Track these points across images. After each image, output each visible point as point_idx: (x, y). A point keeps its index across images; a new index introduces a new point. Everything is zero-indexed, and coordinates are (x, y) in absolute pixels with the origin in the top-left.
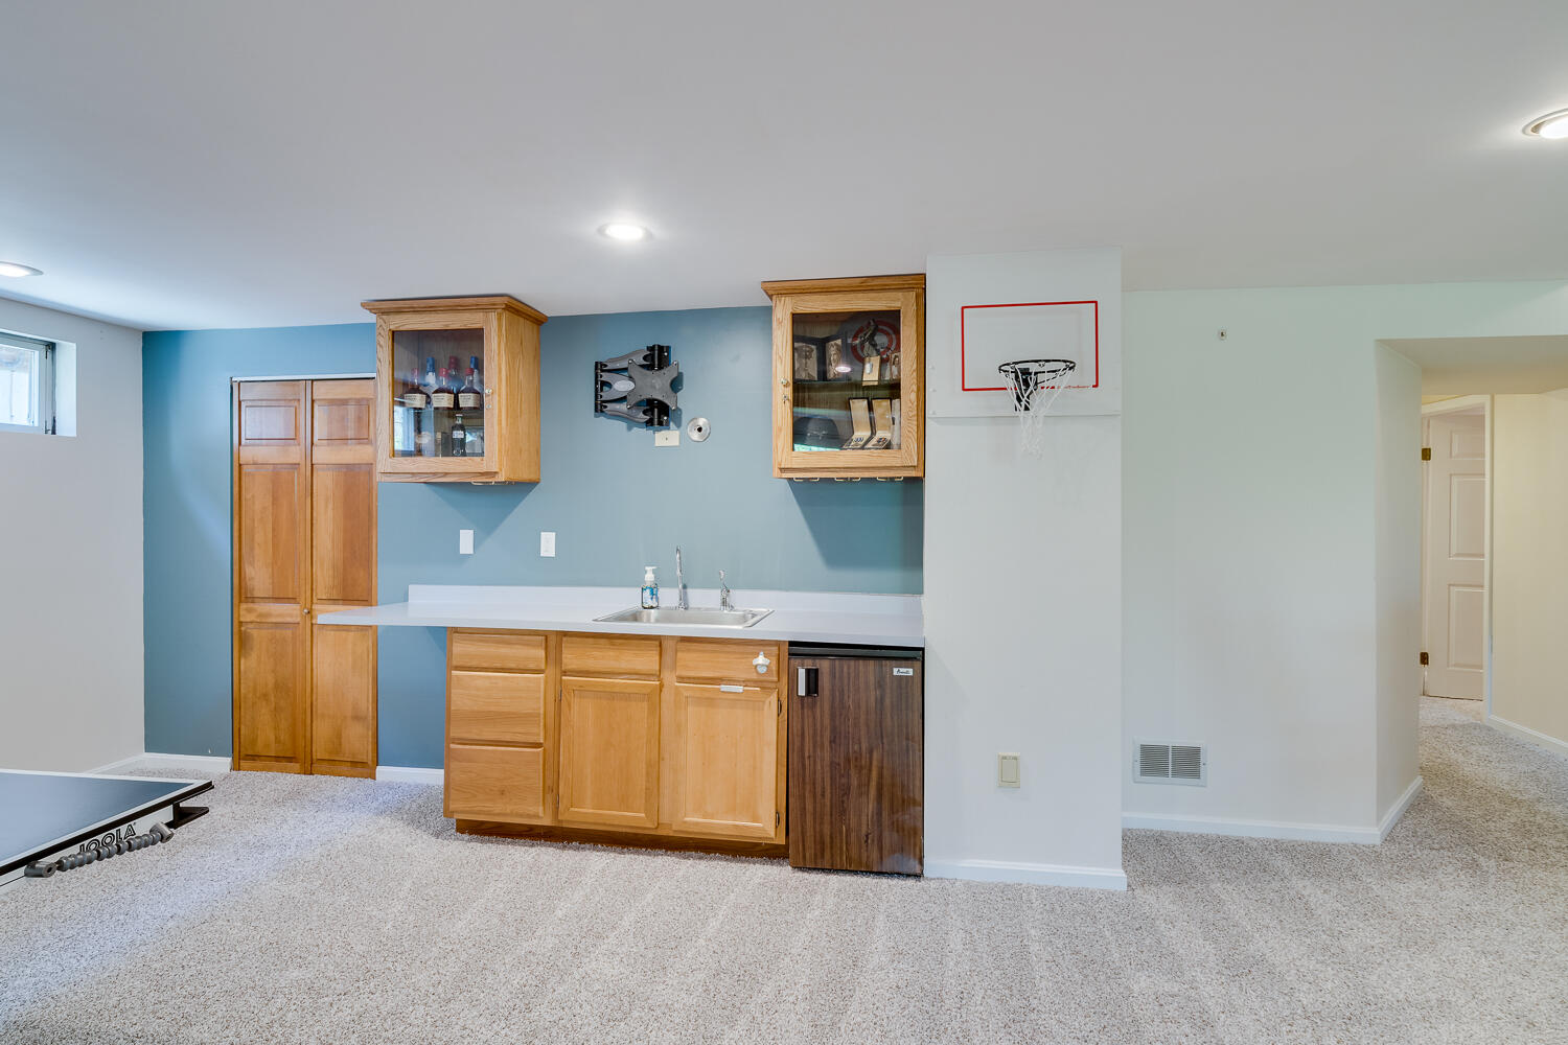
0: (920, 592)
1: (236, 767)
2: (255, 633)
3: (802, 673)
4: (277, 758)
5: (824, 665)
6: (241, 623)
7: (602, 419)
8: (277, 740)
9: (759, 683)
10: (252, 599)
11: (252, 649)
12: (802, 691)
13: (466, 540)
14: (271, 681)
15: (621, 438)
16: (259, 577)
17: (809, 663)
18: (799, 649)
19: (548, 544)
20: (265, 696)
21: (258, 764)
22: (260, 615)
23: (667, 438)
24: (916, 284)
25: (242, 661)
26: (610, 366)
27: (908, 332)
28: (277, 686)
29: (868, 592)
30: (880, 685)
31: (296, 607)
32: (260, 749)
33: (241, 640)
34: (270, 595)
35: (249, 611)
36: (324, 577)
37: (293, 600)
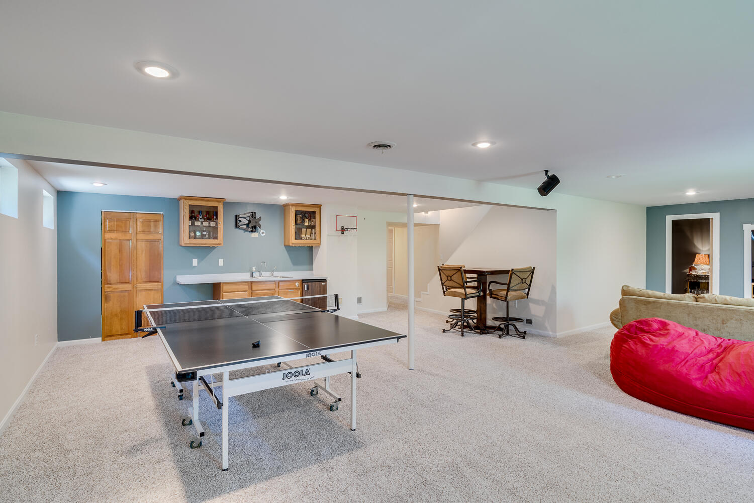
0: (312, 270)
1: (103, 340)
2: (112, 295)
3: (306, 285)
4: (121, 335)
5: (309, 284)
6: (105, 292)
7: (237, 229)
8: (121, 329)
9: (296, 289)
10: (110, 284)
11: (110, 300)
12: (306, 289)
13: (195, 262)
14: (119, 310)
15: (242, 236)
16: (113, 276)
17: (307, 283)
18: (303, 281)
19: (221, 262)
20: (116, 315)
21: (113, 337)
22: (114, 289)
23: (254, 235)
24: (319, 206)
25: (106, 305)
26: (241, 216)
27: (317, 216)
28: (121, 311)
29: (302, 271)
30: (320, 287)
31: (130, 285)
32: (114, 332)
33: (105, 297)
34: (118, 282)
35: (109, 287)
36: (142, 274)
37: (128, 283)
